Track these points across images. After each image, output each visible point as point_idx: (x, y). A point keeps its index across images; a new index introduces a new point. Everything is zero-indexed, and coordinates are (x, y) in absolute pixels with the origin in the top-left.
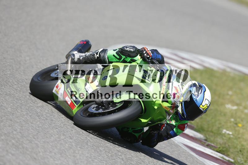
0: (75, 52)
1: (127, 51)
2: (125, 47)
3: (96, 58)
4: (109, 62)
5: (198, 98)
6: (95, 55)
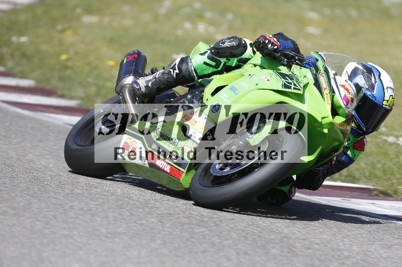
1: (226, 48)
2: (219, 42)
3: (175, 76)
4: (199, 77)
5: (374, 93)
6: (171, 72)
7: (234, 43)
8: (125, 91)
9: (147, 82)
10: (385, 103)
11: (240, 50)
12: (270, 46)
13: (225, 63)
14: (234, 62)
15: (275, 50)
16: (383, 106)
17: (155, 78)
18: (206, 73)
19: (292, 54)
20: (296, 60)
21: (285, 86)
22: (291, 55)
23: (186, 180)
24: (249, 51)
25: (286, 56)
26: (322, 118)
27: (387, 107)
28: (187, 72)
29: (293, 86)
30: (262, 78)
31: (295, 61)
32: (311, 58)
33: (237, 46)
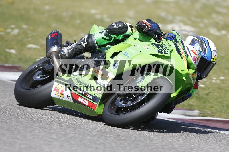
1: (116, 28)
3: (85, 46)
4: (99, 46)
5: (206, 54)
6: (82, 44)
8: (53, 55)
9: (68, 50)
10: (212, 60)
11: (124, 29)
12: (146, 27)
13: (115, 37)
14: (120, 37)
15: (150, 30)
16: (211, 62)
17: (72, 47)
18: (103, 44)
19: (160, 32)
21: (159, 52)
23: (99, 110)
24: (129, 30)
26: (182, 71)
27: (213, 62)
28: (92, 43)
29: (163, 52)
30: (143, 47)
31: (162, 36)
32: (171, 34)
33: (122, 27)
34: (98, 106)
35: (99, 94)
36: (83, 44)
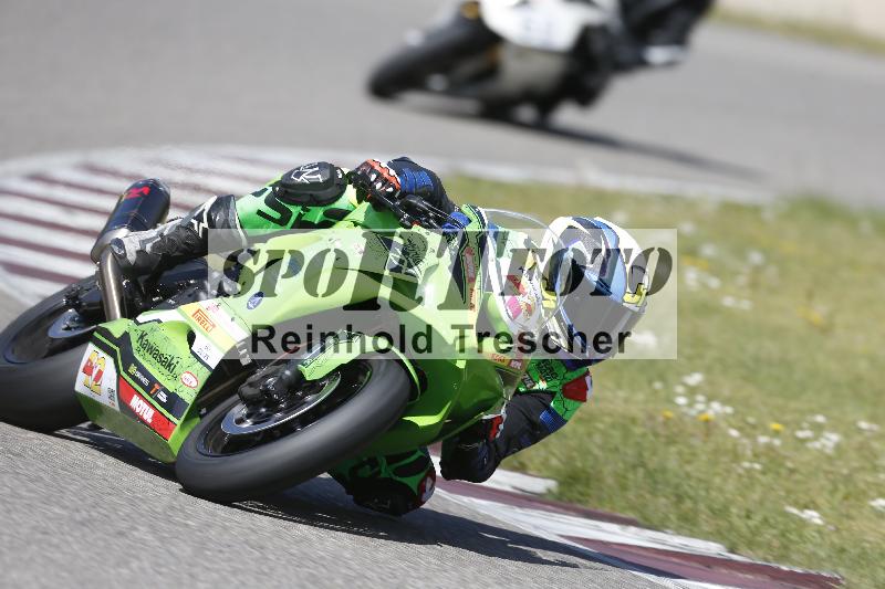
0: (122, 233)
1: (303, 185)
2: (290, 173)
3: (200, 235)
6: (192, 225)
7: (320, 178)
8: (106, 256)
9: (143, 242)
11: (330, 192)
12: (379, 185)
13: (300, 215)
14: (317, 214)
15: (390, 196)
17: (161, 235)
19: (424, 205)
20: (430, 218)
22: (422, 208)
23: (177, 438)
25: (410, 208)
28: (225, 228)
33: (324, 182)
34: (177, 429)
35: (186, 389)
36: (196, 228)
